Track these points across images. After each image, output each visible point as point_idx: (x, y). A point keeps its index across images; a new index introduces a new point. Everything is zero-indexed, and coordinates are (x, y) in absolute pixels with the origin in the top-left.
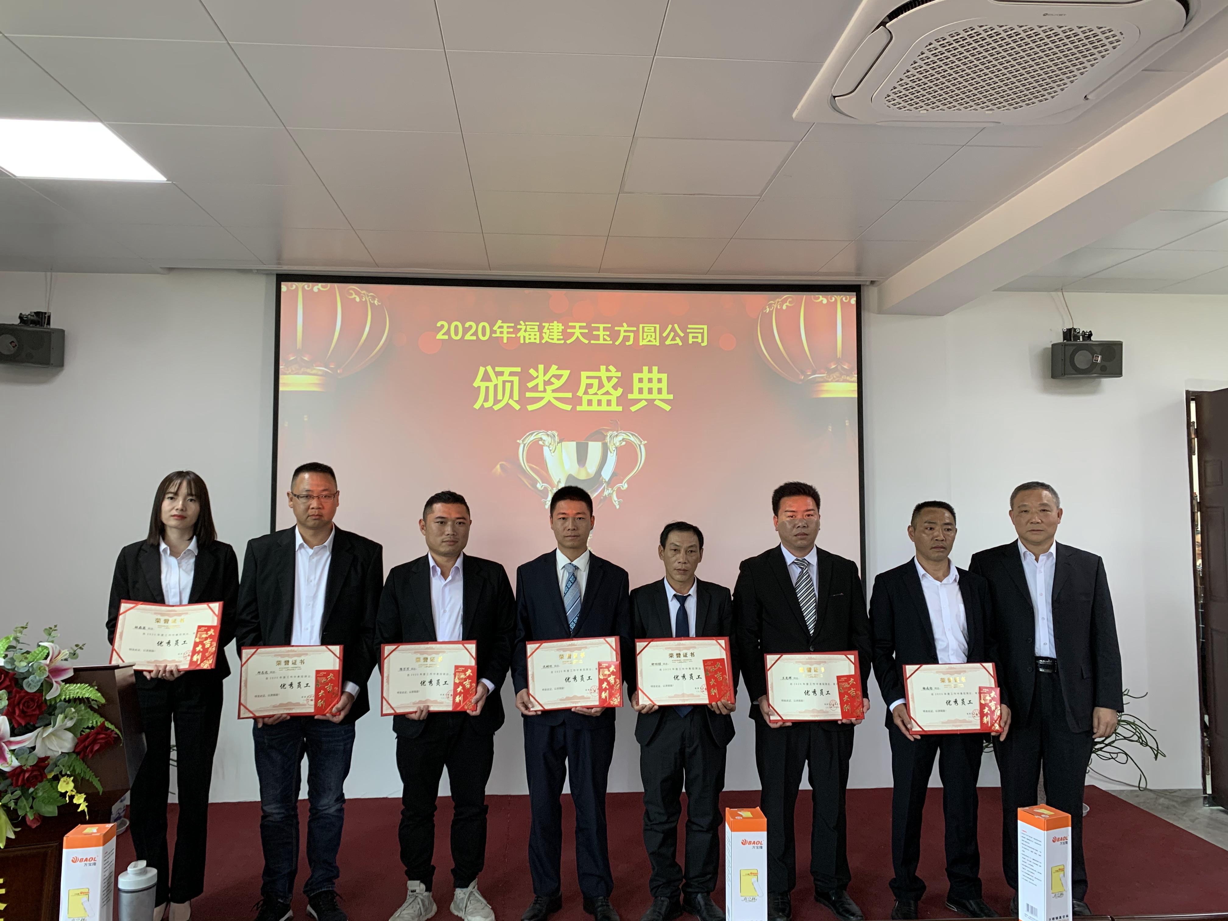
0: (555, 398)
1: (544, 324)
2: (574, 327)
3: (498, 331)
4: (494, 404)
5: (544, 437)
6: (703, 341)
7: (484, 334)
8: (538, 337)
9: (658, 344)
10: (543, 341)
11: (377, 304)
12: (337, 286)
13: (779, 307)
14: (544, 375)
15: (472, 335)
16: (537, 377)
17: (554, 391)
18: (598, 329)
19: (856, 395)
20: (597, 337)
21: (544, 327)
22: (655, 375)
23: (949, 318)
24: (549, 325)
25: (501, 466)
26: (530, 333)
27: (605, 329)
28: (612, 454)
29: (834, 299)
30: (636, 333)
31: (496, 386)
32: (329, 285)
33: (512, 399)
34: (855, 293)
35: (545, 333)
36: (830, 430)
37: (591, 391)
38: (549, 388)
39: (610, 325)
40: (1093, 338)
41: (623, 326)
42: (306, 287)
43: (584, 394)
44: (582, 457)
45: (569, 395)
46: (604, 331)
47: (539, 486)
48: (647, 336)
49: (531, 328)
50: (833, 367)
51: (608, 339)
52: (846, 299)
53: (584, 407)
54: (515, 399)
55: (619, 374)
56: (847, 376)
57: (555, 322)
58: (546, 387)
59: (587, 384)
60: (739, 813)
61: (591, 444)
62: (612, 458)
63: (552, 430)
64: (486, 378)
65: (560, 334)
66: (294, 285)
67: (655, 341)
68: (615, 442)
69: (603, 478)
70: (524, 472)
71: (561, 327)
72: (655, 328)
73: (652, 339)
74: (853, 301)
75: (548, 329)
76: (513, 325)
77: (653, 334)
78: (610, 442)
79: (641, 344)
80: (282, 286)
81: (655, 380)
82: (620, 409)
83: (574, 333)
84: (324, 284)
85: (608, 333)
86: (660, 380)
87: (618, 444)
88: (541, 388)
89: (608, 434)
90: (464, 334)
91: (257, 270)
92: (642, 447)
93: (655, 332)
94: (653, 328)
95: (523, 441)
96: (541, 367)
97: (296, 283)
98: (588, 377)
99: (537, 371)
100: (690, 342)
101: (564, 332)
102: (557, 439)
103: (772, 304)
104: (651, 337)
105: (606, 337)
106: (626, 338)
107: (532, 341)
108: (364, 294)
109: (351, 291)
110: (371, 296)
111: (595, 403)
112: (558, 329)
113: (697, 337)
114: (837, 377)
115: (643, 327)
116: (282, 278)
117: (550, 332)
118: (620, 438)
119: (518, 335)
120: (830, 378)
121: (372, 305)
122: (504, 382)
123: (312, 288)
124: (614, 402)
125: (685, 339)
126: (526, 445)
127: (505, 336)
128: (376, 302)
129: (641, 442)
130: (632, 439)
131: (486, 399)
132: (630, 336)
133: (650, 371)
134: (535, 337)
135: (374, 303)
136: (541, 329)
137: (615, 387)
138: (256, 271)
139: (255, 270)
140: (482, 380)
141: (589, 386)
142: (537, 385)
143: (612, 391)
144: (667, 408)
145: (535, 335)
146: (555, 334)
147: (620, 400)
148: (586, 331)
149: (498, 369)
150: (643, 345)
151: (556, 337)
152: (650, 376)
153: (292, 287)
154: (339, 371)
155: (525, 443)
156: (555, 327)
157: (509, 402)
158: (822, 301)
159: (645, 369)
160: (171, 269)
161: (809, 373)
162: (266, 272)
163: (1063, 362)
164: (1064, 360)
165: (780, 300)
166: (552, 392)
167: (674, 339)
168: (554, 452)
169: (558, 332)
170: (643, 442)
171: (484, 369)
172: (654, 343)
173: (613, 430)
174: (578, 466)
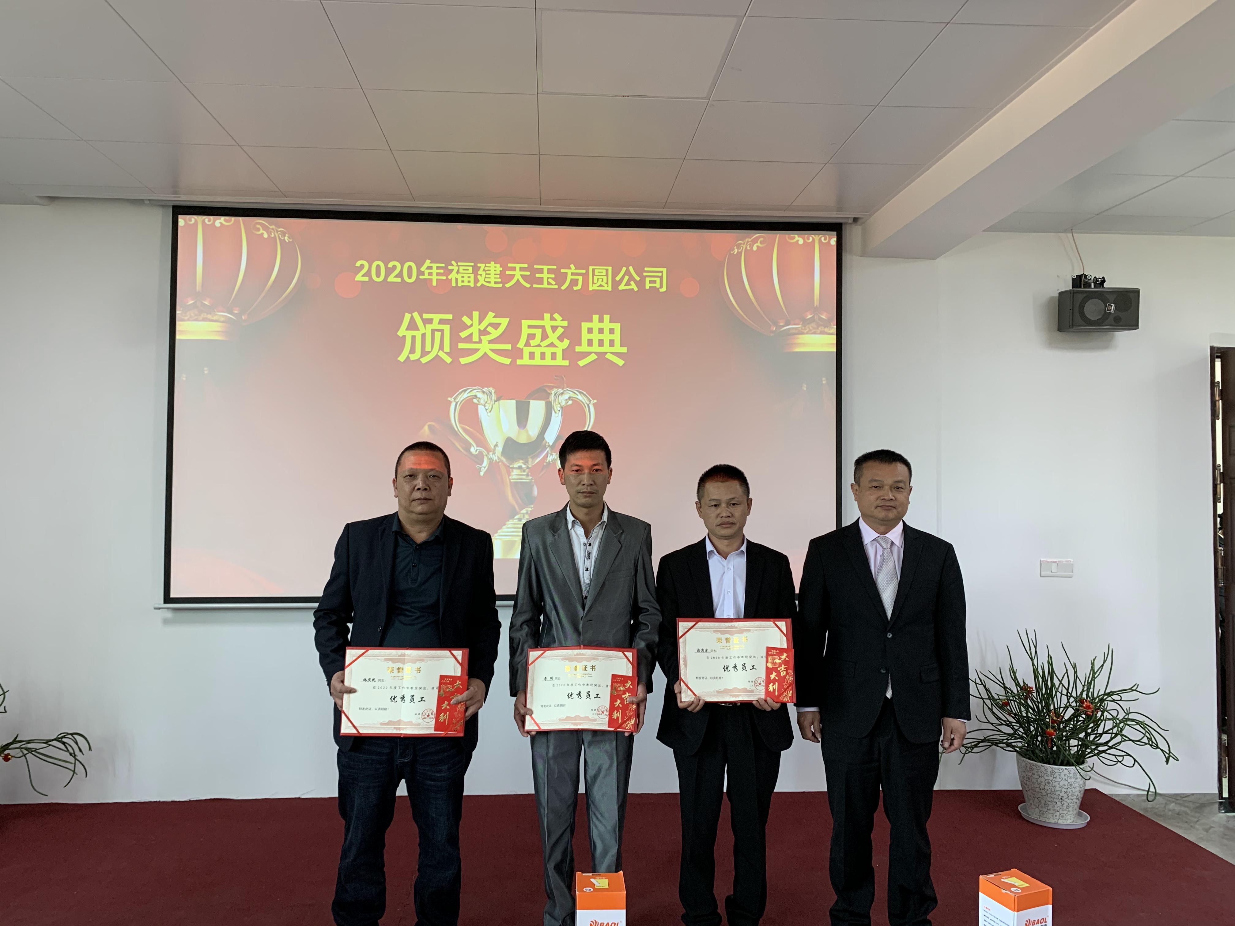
0: (492, 350)
1: (479, 265)
2: (514, 269)
3: (427, 272)
4: (422, 356)
5: (480, 395)
6: (661, 287)
7: (410, 276)
8: (472, 279)
9: (610, 289)
10: (479, 285)
11: (287, 241)
12: (242, 220)
13: (748, 248)
14: (480, 323)
15: (396, 277)
16: (472, 325)
17: (490, 342)
18: (541, 271)
19: (834, 350)
20: (540, 281)
21: (480, 267)
22: (607, 324)
23: (943, 263)
24: (485, 266)
25: (429, 426)
26: (463, 275)
27: (550, 271)
28: (557, 415)
29: (811, 239)
30: (585, 276)
31: (424, 336)
32: (233, 219)
33: (443, 350)
34: (835, 233)
35: (481, 275)
36: (805, 389)
37: (532, 342)
38: (485, 338)
39: (555, 267)
40: (1105, 285)
41: (570, 269)
42: (206, 220)
43: (525, 346)
44: (522, 418)
45: (508, 347)
46: (548, 273)
47: (473, 450)
48: (598, 279)
49: (464, 270)
50: (809, 317)
51: (554, 283)
52: (825, 239)
53: (525, 361)
54: (445, 351)
55: (565, 323)
56: (825, 327)
57: (492, 263)
58: (482, 337)
59: (529, 335)
60: (593, 880)
61: (532, 402)
62: (557, 419)
63: (488, 386)
64: (412, 326)
65: (498, 276)
66: (194, 219)
67: (606, 285)
68: (560, 401)
69: (546, 442)
70: (455, 433)
71: (499, 269)
72: (607, 270)
73: (603, 284)
74: (833, 242)
75: (484, 270)
76: (443, 265)
78: (555, 400)
79: (591, 289)
80: (179, 220)
81: (607, 331)
82: (566, 363)
83: (514, 275)
84: (227, 218)
85: (553, 276)
86: (612, 331)
87: (563, 403)
88: (476, 338)
89: (553, 392)
90: (387, 276)
91: (149, 200)
92: (591, 404)
93: (607, 275)
94: (604, 271)
95: (455, 399)
96: (476, 314)
97: (195, 217)
98: (530, 327)
99: (471, 319)
100: (647, 287)
101: (502, 274)
102: (494, 397)
103: (741, 244)
104: (602, 281)
105: (550, 280)
106: (574, 282)
107: (466, 284)
108: (273, 229)
109: (258, 226)
110: (280, 231)
111: (538, 356)
112: (495, 270)
113: (655, 282)
114: (814, 328)
115: (594, 270)
116: (179, 210)
117: (486, 274)
118: (566, 396)
119: (450, 277)
120: (805, 329)
121: (283, 242)
122: (433, 331)
123: (214, 221)
124: (559, 355)
125: (641, 284)
126: (459, 403)
127: (434, 278)
128: (286, 238)
129: (590, 401)
130: (580, 397)
131: (412, 351)
132: (578, 280)
133: (601, 320)
134: (469, 279)
135: (284, 240)
136: (476, 270)
137: (561, 338)
138: (148, 202)
139: (146, 200)
140: (407, 329)
141: (531, 337)
142: (471, 334)
143: (557, 342)
144: (620, 362)
145: (469, 277)
146: (492, 276)
147: (567, 353)
148: (528, 273)
150: (593, 290)
151: (493, 280)
152: (601, 325)
153: (190, 220)
154: (243, 317)
155: (457, 401)
156: (492, 269)
157: (439, 354)
158: (798, 241)
159: (596, 317)
160: (52, 199)
161: (781, 324)
162: (163, 203)
163: (1071, 311)
164: (1072, 309)
165: (750, 240)
166: (489, 343)
167: (628, 284)
168: (490, 412)
169: (495, 274)
170: (592, 402)
171: (410, 315)
172: (605, 288)
173: (558, 387)
174: (518, 428)
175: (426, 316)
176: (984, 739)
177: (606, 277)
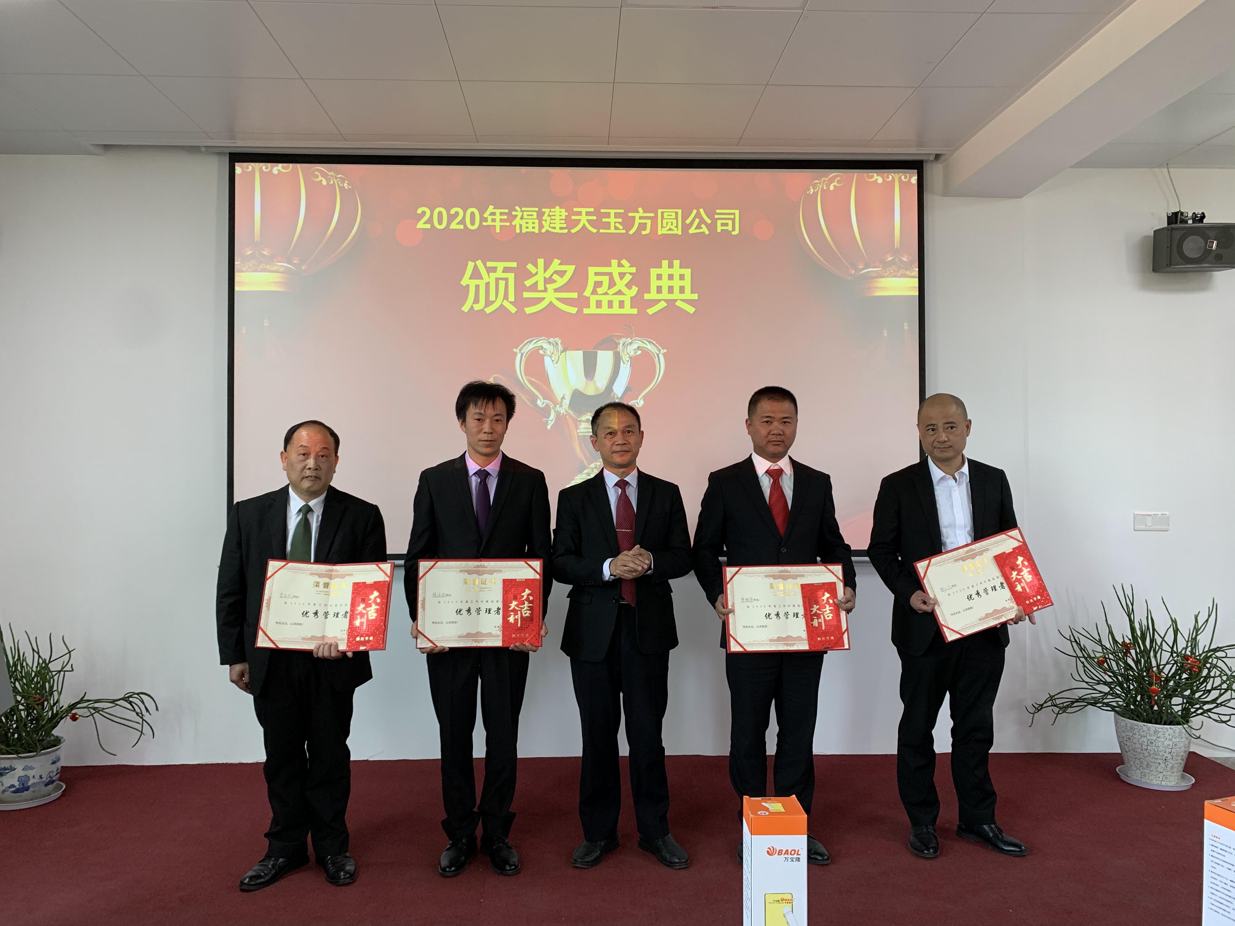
0: (558, 299)
1: (544, 210)
2: (580, 213)
3: (490, 218)
4: (486, 306)
5: (546, 346)
6: (734, 229)
7: (473, 223)
8: (537, 225)
9: (680, 233)
10: (543, 231)
11: (347, 188)
12: (300, 166)
13: (825, 188)
14: (545, 271)
15: (458, 224)
16: (537, 273)
17: (556, 290)
18: (608, 215)
19: (916, 293)
20: (607, 226)
21: (545, 212)
22: (677, 270)
23: (1028, 201)
24: (550, 211)
26: (527, 221)
27: (617, 215)
28: (625, 366)
29: (890, 177)
30: (654, 220)
31: (488, 285)
32: (291, 165)
33: (507, 300)
34: (916, 171)
35: (546, 221)
36: (886, 335)
37: (600, 291)
38: (550, 287)
39: (622, 211)
40: (1205, 221)
41: (638, 212)
42: (264, 168)
43: (592, 294)
44: (590, 369)
45: (575, 295)
46: (615, 217)
47: (539, 403)
48: (667, 223)
49: (528, 215)
50: (890, 259)
51: (621, 227)
52: (906, 178)
53: (592, 310)
54: (509, 300)
55: (633, 270)
56: (906, 270)
57: (558, 208)
58: (547, 286)
59: (595, 282)
60: (763, 804)
61: (600, 353)
62: (625, 370)
63: (554, 337)
64: (476, 274)
65: (564, 222)
66: (251, 166)
67: (677, 229)
68: (628, 352)
69: (615, 394)
71: (564, 213)
72: (677, 213)
73: (673, 227)
74: (914, 180)
75: (549, 215)
76: (507, 211)
78: (623, 350)
79: (659, 233)
80: (236, 168)
81: (676, 277)
82: (635, 311)
83: (580, 220)
84: (285, 165)
85: (620, 220)
86: (682, 277)
87: (632, 353)
88: (541, 287)
89: (621, 342)
90: (449, 223)
91: (206, 147)
92: (661, 356)
93: (676, 218)
94: (674, 214)
95: (520, 350)
96: (541, 262)
97: (253, 164)
98: (597, 274)
99: (536, 266)
100: (719, 230)
101: (568, 220)
102: (560, 347)
103: (818, 183)
104: (672, 224)
105: (617, 225)
106: (642, 226)
107: (530, 230)
108: (332, 176)
109: (317, 173)
110: (340, 178)
111: (605, 304)
112: (560, 216)
113: (727, 225)
114: (895, 271)
115: (662, 213)
116: (237, 157)
117: (551, 219)
118: (635, 346)
119: (513, 223)
120: (886, 272)
121: (342, 189)
122: (497, 280)
123: (271, 170)
124: (628, 303)
125: (712, 227)
126: (525, 354)
127: (498, 224)
128: (345, 185)
129: (660, 351)
130: (649, 347)
131: (476, 300)
132: (646, 224)
133: (671, 266)
134: (534, 225)
135: (343, 187)
136: (540, 215)
137: (629, 286)
138: (203, 149)
139: (202, 147)
140: (470, 278)
141: (598, 284)
142: (536, 283)
143: (625, 290)
144: (691, 310)
145: (533, 223)
146: (558, 221)
147: (636, 301)
148: (595, 218)
150: (662, 234)
151: (558, 226)
152: (671, 271)
153: (248, 168)
154: (303, 268)
155: (522, 352)
156: (557, 214)
157: (503, 303)
158: (877, 180)
159: (665, 263)
160: (107, 147)
161: (861, 267)
162: (219, 150)
163: (1169, 249)
164: (1170, 248)
165: (826, 179)
166: (554, 292)
167: (699, 227)
168: (557, 363)
169: (560, 220)
170: (662, 351)
171: (473, 264)
172: (675, 232)
173: (626, 337)
174: (585, 379)
175: (490, 264)
176: (1079, 699)
177: (675, 220)
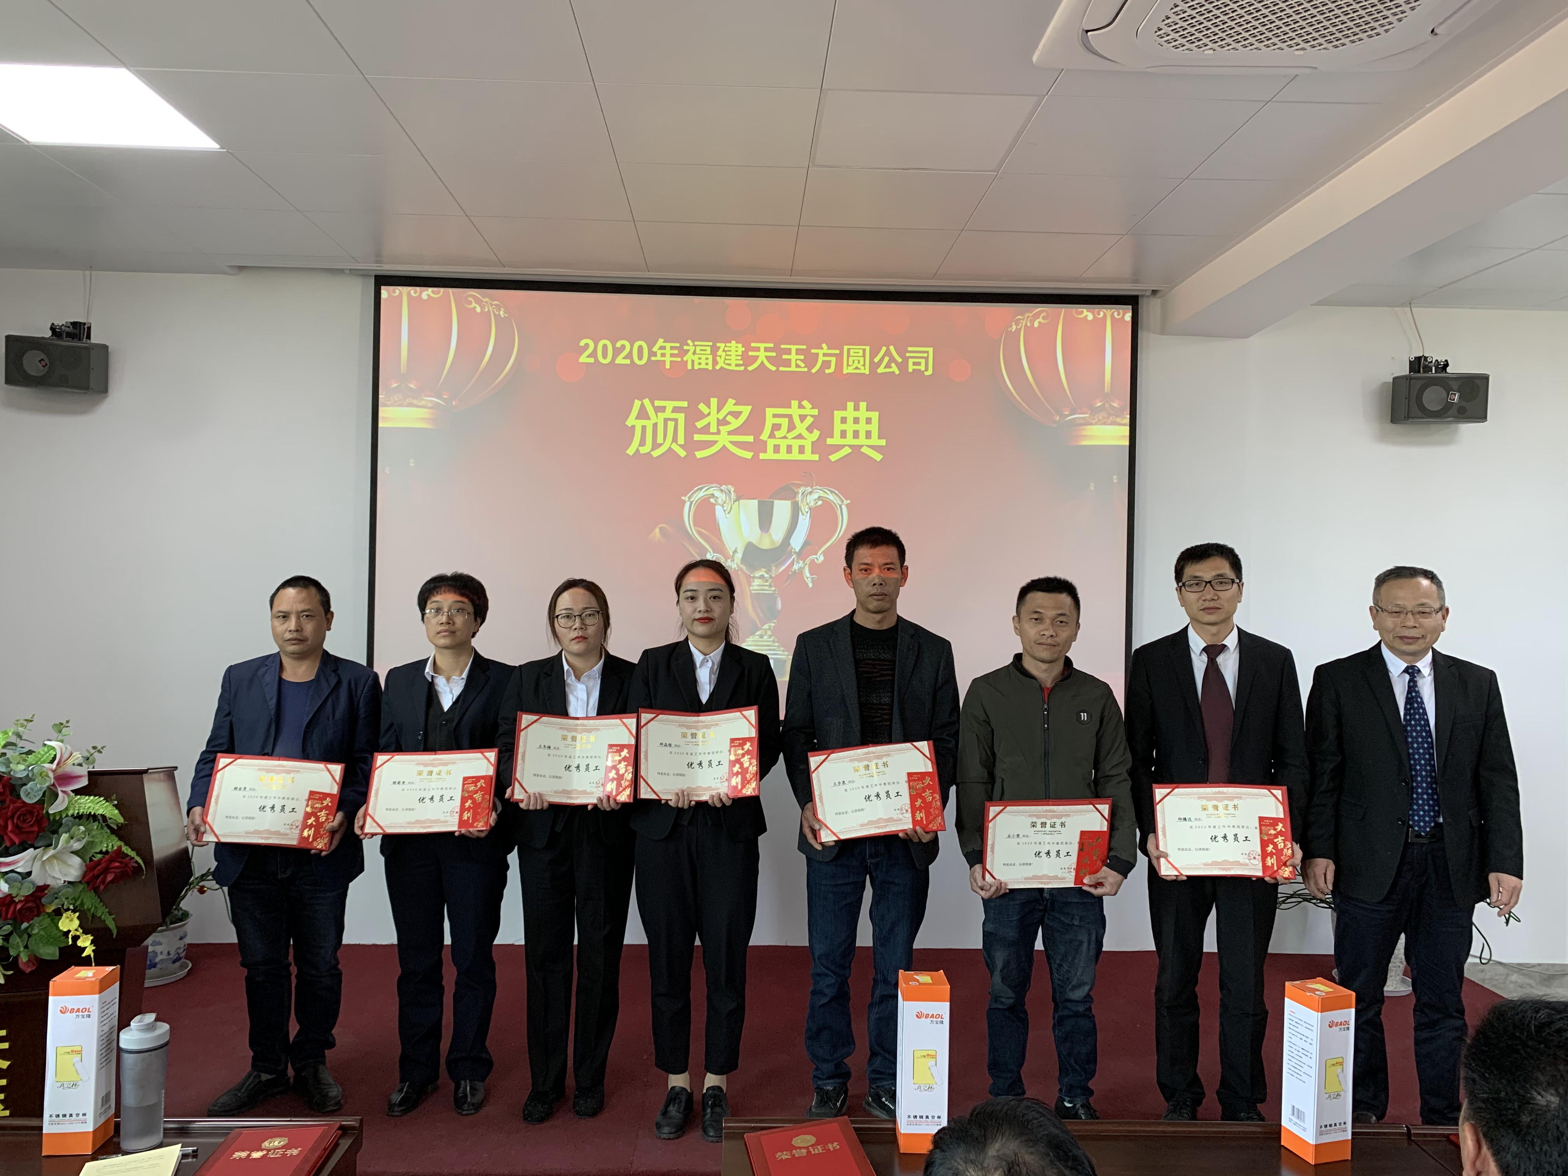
0: (731, 442)
1: (718, 345)
2: (757, 349)
3: (659, 353)
4: (653, 449)
5: (717, 494)
6: (927, 369)
7: (640, 357)
8: (710, 361)
9: (867, 372)
10: (718, 367)
11: (503, 316)
12: (453, 293)
13: (1028, 324)
15: (624, 358)
16: (709, 414)
17: (730, 433)
18: (789, 352)
19: (1127, 443)
20: (788, 363)
21: (719, 347)
22: (863, 413)
23: (1256, 342)
24: (726, 346)
25: (661, 529)
26: (700, 356)
27: (798, 352)
28: (804, 517)
29: (1102, 314)
30: (839, 357)
31: (655, 426)
32: (442, 290)
33: (676, 443)
34: (1130, 307)
35: (720, 356)
36: (1093, 489)
37: (778, 434)
38: (724, 429)
39: (804, 347)
40: (1449, 370)
41: (822, 348)
42: (412, 292)
43: (770, 437)
44: (765, 519)
45: (750, 439)
46: (797, 354)
48: (854, 361)
49: (701, 350)
50: (1099, 404)
51: (802, 365)
52: (1119, 314)
53: (769, 455)
54: (679, 443)
55: (815, 412)
56: (1117, 417)
58: (721, 428)
59: (774, 425)
60: (916, 977)
61: (777, 503)
62: (804, 522)
63: (726, 484)
64: (643, 414)
65: (740, 358)
66: (398, 290)
67: (864, 368)
68: (808, 502)
69: (792, 548)
70: (690, 538)
71: (741, 349)
72: (864, 350)
73: (859, 366)
74: (1128, 317)
75: (724, 351)
76: (678, 345)
77: (862, 359)
78: (802, 500)
79: (845, 371)
80: (382, 291)
81: (863, 421)
82: (816, 457)
83: (757, 357)
84: (435, 289)
85: (802, 357)
86: (869, 421)
87: (812, 504)
88: (713, 429)
89: (800, 491)
90: (614, 357)
91: (350, 270)
92: (844, 508)
93: (864, 356)
94: (861, 352)
95: (689, 498)
96: (714, 401)
97: (400, 288)
98: (775, 416)
99: (709, 406)
100: (910, 370)
101: (744, 356)
102: (733, 496)
103: (1020, 319)
104: (859, 362)
105: (799, 362)
106: (827, 364)
107: (703, 366)
108: (486, 302)
109: (470, 299)
110: (495, 305)
111: (783, 449)
112: (737, 351)
113: (919, 364)
114: (1104, 418)
115: (849, 350)
116: (382, 280)
117: (726, 355)
118: (815, 496)
119: (685, 359)
120: (1094, 419)
121: (497, 317)
122: (666, 421)
123: (421, 294)
124: (808, 448)
125: (903, 366)
126: (694, 502)
127: (668, 359)
128: (502, 313)
129: (843, 501)
130: (831, 497)
131: (642, 443)
132: (830, 361)
133: (856, 408)
134: (707, 361)
135: (499, 314)
136: (714, 350)
137: (810, 429)
138: (349, 272)
139: (347, 269)
140: (637, 418)
141: (776, 427)
142: (709, 424)
143: (805, 434)
144: (878, 457)
145: (707, 359)
146: (733, 357)
147: (816, 447)
148: (774, 354)
149: (658, 403)
150: (848, 374)
151: (733, 362)
152: (856, 414)
153: (395, 292)
154: (454, 403)
155: (692, 500)
156: (733, 349)
157: (672, 447)
158: (1086, 316)
159: (850, 405)
160: (241, 268)
161: (1067, 413)
162: (362, 273)
163: (1407, 401)
164: (1408, 398)
165: (1030, 315)
166: (728, 434)
167: (888, 366)
168: (729, 513)
169: (736, 355)
170: (845, 502)
171: (640, 402)
172: (862, 371)
173: (806, 486)
174: (760, 531)
176: (1293, 894)
